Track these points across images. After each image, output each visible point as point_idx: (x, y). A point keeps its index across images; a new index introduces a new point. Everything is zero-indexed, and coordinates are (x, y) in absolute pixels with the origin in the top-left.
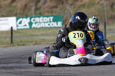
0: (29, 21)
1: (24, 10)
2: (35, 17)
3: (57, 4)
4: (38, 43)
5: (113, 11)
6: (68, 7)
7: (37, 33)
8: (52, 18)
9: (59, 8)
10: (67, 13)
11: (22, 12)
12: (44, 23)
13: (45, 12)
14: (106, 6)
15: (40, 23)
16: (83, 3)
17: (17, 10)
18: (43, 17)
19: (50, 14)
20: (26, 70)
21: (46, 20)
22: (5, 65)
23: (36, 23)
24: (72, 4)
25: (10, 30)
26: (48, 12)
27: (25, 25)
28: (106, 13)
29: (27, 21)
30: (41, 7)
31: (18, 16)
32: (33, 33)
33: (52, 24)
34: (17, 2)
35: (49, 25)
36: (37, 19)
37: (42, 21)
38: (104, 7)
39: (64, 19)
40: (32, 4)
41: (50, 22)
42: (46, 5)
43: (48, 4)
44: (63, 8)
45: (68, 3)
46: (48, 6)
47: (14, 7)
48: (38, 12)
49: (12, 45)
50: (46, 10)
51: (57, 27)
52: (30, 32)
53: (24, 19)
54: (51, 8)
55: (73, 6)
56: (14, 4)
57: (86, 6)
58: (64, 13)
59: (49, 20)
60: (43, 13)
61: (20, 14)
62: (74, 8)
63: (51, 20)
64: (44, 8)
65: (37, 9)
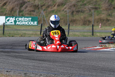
0: (14, 19)
1: (11, 12)
2: (19, 17)
3: (35, 9)
4: (23, 36)
5: (73, 16)
6: (42, 12)
7: (20, 29)
8: (30, 18)
9: (35, 12)
10: (41, 16)
11: (9, 13)
12: (25, 21)
13: (26, 14)
14: (69, 13)
15: (22, 21)
16: (52, 9)
17: (7, 11)
18: (25, 17)
19: (29, 16)
20: (19, 54)
21: (26, 19)
22: (3, 50)
23: (19, 21)
24: (45, 10)
25: (3, 25)
26: (28, 14)
27: (12, 23)
28: (68, 18)
29: (13, 19)
30: (23, 10)
31: (7, 15)
32: (17, 28)
33: (31, 23)
34: (7, 6)
35: (28, 23)
36: (20, 19)
37: (24, 20)
38: (67, 13)
39: (39, 19)
40: (17, 8)
41: (29, 21)
42: (27, 9)
43: (28, 8)
44: (38, 12)
45: (42, 9)
46: (28, 10)
47: (5, 9)
48: (21, 14)
49: (5, 36)
50: (26, 12)
51: (33, 25)
52: (15, 27)
53: (11, 18)
54: (30, 11)
55: (45, 11)
56: (5, 7)
57: (55, 11)
58: (39, 16)
59: (28, 20)
60: (24, 15)
61: (8, 14)
62: (46, 12)
63: (30, 20)
64: (25, 11)
65: (20, 12)
